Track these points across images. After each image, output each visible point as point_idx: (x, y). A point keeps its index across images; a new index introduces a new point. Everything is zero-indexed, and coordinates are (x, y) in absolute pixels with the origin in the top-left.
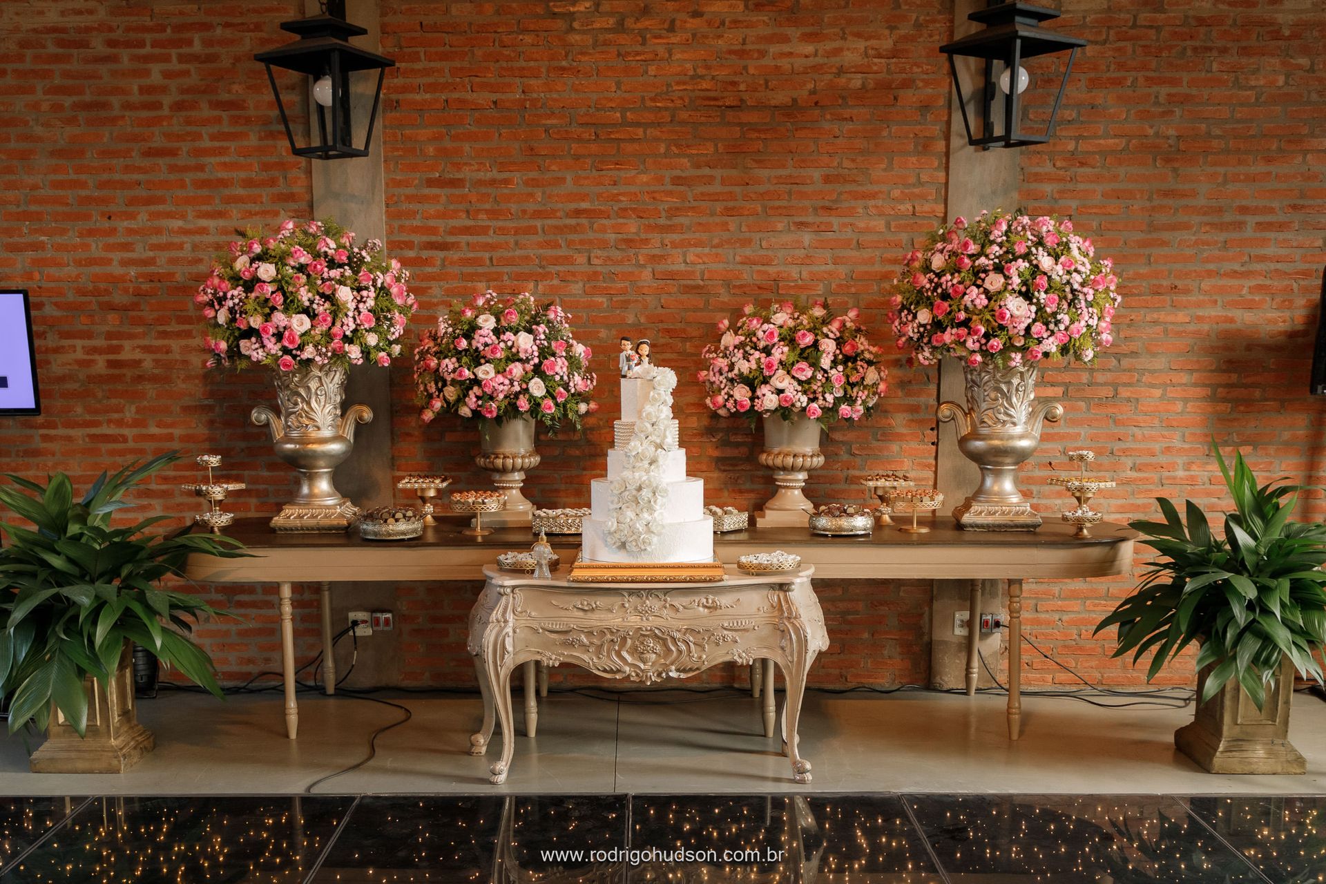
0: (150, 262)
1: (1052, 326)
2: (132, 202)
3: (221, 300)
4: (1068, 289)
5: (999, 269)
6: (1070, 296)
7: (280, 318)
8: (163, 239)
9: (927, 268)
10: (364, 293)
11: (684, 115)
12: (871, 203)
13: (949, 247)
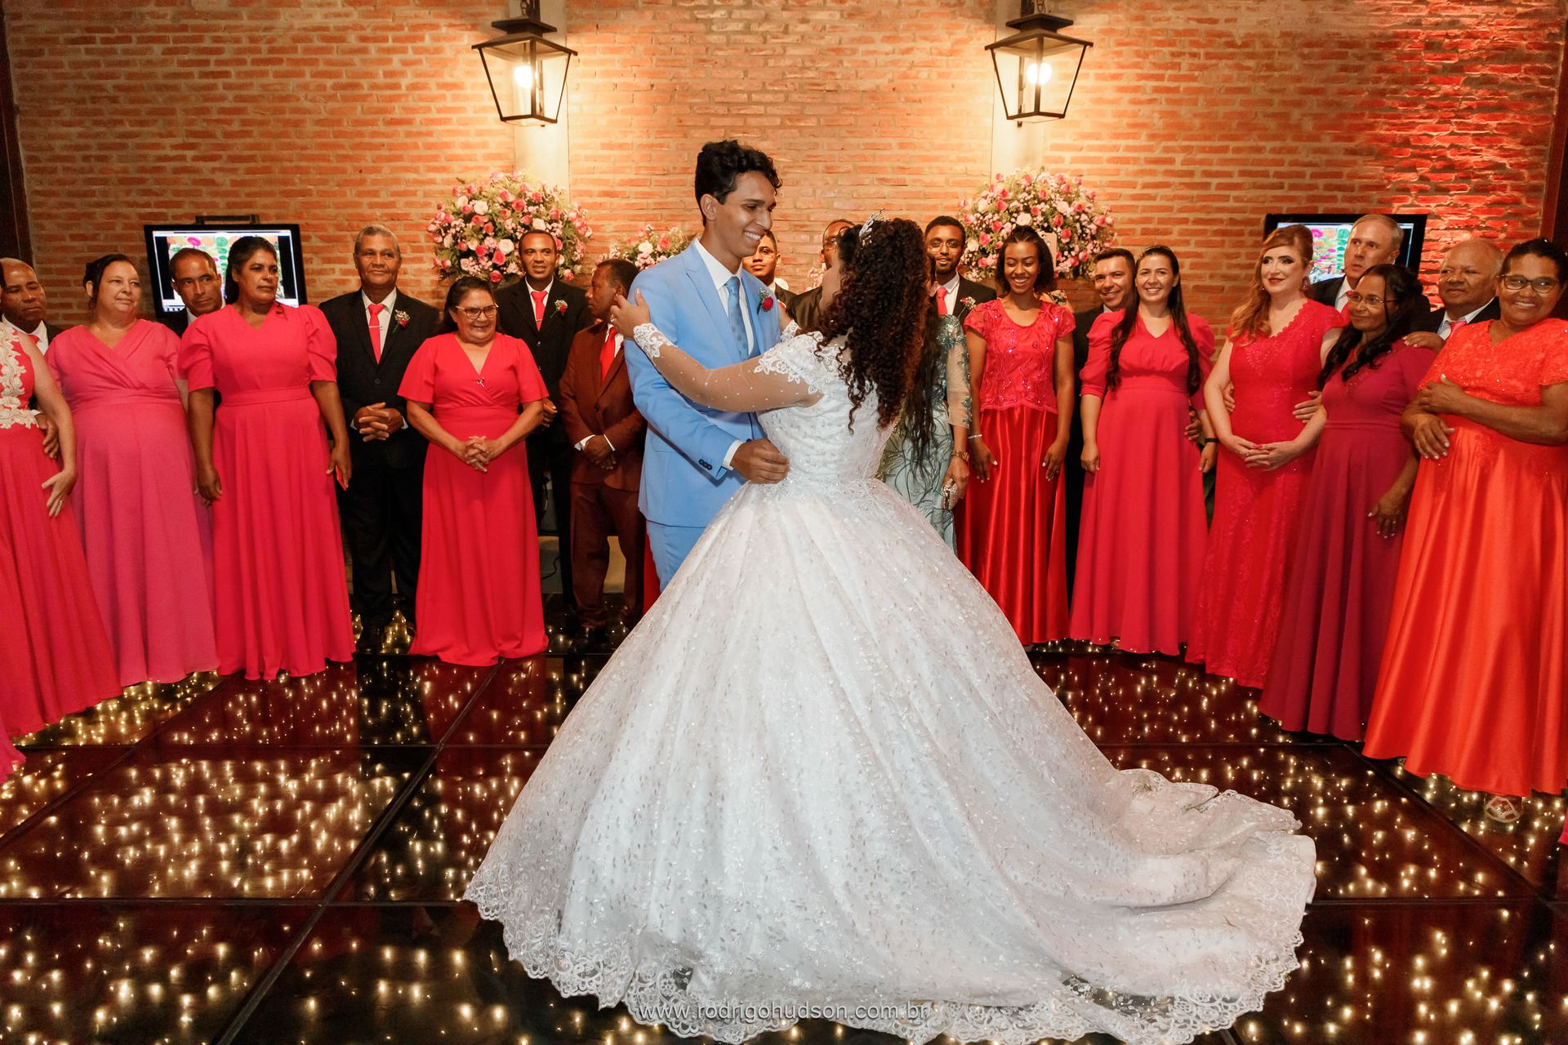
0: (392, 205)
1: (1066, 253)
2: (379, 159)
3: (446, 229)
4: (1078, 225)
5: (1027, 210)
6: (1080, 231)
7: (489, 242)
8: (402, 188)
9: (975, 211)
10: (555, 225)
11: (795, 97)
12: (935, 164)
13: (991, 194)
